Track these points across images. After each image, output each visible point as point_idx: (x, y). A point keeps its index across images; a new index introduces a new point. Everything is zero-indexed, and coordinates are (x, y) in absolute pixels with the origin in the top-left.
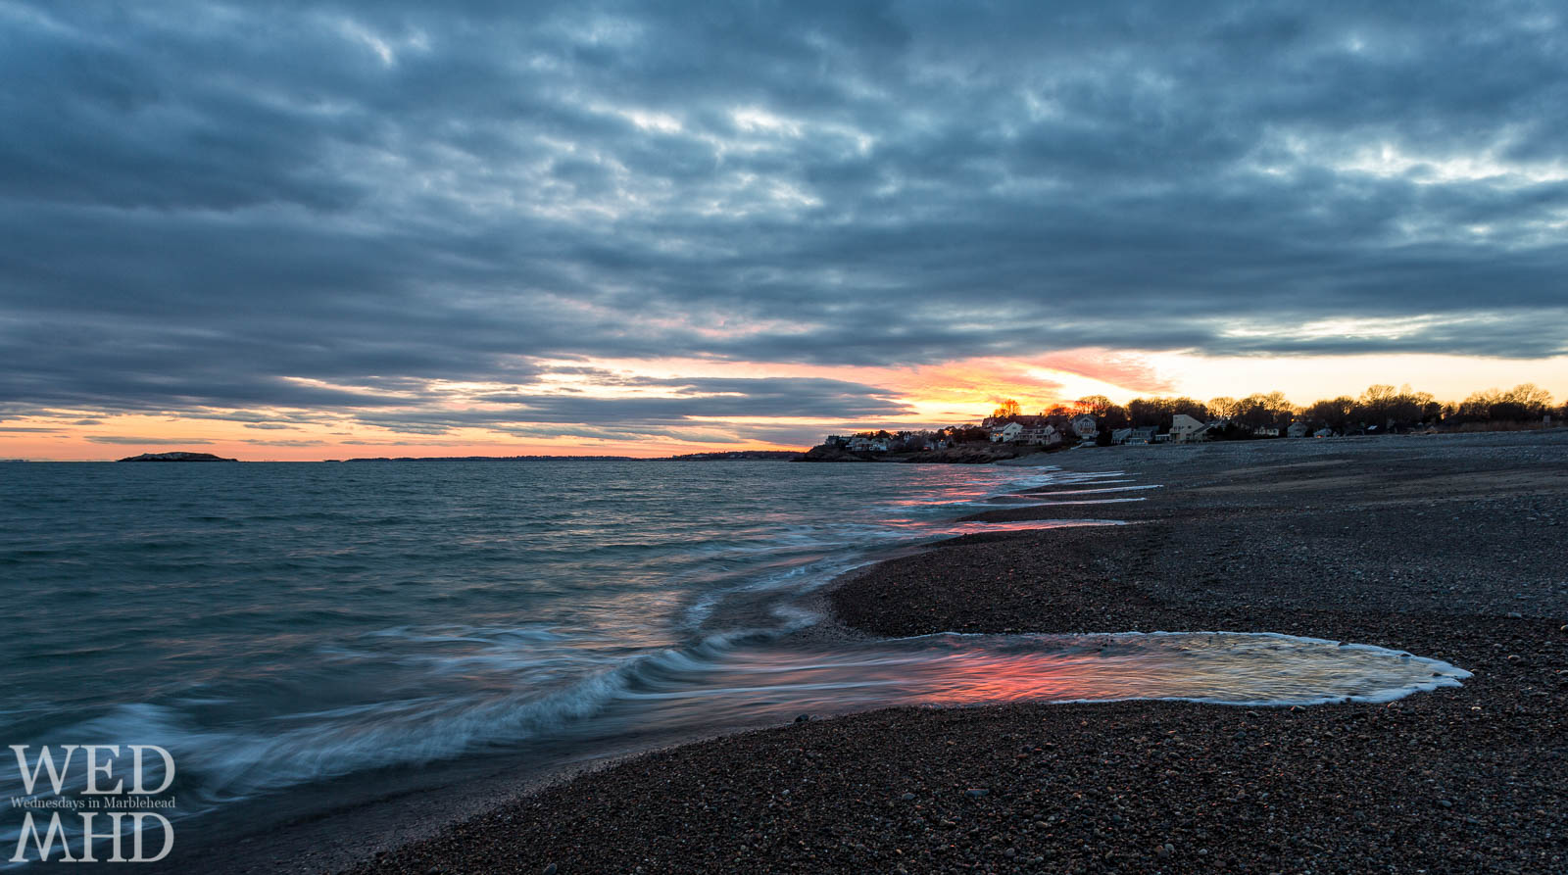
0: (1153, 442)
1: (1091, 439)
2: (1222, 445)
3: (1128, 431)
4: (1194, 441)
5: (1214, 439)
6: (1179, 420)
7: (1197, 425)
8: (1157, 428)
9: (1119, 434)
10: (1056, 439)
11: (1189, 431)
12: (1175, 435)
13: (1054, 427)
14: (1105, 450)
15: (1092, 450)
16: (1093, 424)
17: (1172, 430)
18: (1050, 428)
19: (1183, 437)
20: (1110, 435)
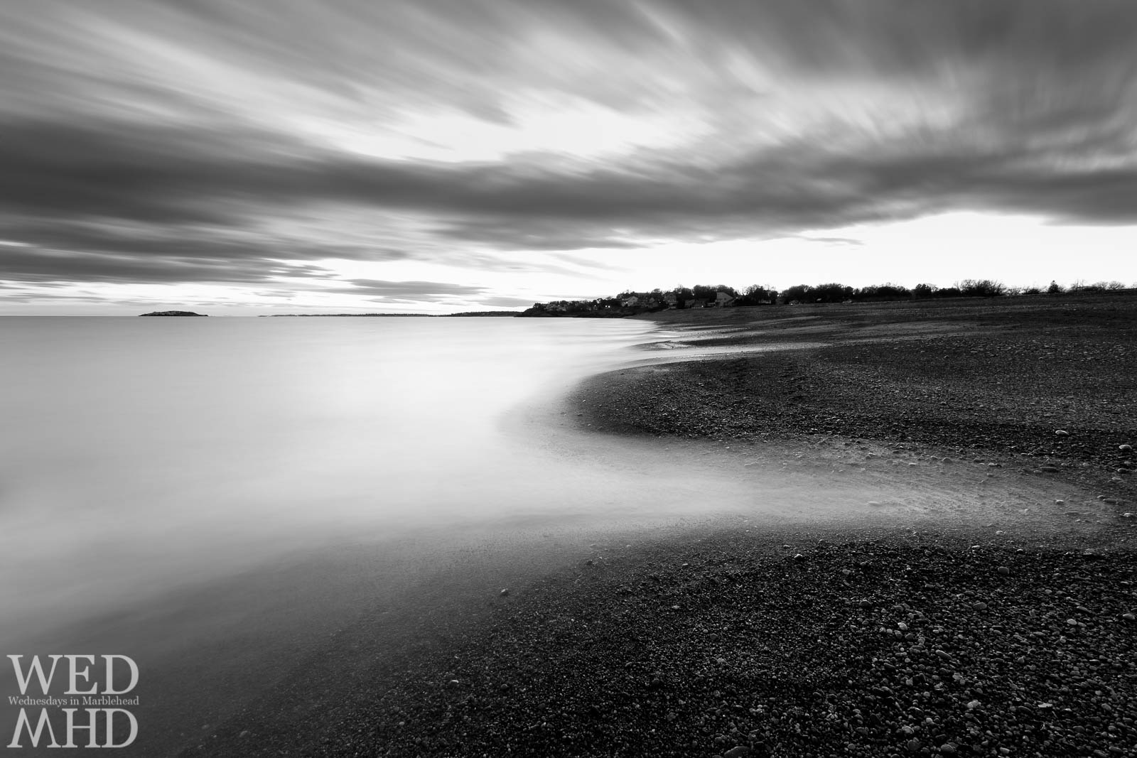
0: (706, 307)
1: (674, 305)
2: (743, 309)
3: (693, 301)
4: (728, 306)
5: (738, 305)
6: (720, 295)
7: (729, 298)
8: (708, 299)
9: (688, 303)
10: (655, 305)
11: (725, 301)
12: (717, 303)
13: (655, 298)
14: (681, 311)
15: (674, 311)
16: (675, 297)
17: (716, 301)
18: (652, 299)
19: (722, 304)
20: (684, 303)
